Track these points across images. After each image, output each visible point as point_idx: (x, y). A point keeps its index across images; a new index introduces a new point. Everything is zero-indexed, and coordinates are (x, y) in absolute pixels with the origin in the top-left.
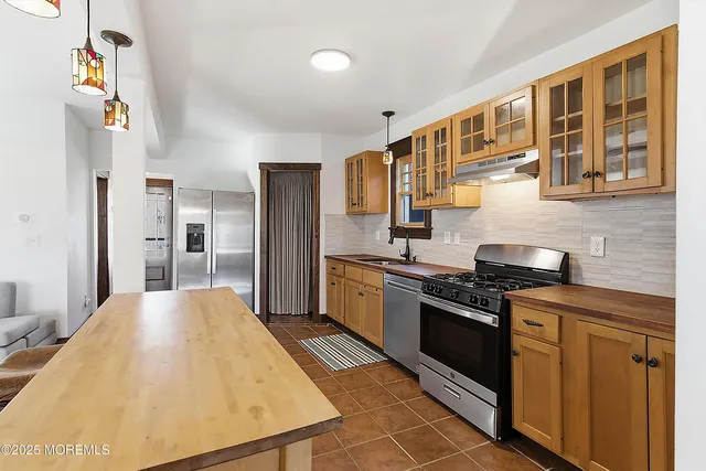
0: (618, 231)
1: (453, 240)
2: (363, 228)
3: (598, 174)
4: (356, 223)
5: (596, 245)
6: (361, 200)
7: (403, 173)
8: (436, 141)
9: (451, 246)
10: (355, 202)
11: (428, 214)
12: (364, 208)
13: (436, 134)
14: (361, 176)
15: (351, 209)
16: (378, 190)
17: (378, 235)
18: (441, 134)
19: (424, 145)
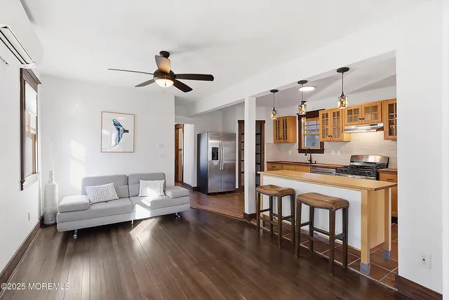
1: (336, 154)
2: (280, 149)
4: (277, 147)
6: (285, 137)
7: (304, 126)
8: (334, 116)
9: (335, 156)
10: (281, 138)
11: (322, 144)
12: (288, 140)
13: (334, 113)
14: (285, 127)
15: (278, 141)
16: (292, 133)
17: (290, 152)
18: (337, 114)
19: (327, 117)
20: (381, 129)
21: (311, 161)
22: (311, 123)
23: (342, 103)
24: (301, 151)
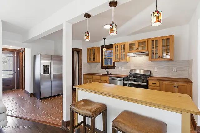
0: (160, 67)
1: (122, 69)
2: (91, 66)
3: (161, 57)
4: (90, 65)
5: (156, 69)
6: (94, 59)
7: (104, 53)
8: (122, 47)
9: (121, 70)
10: (92, 60)
11: (114, 63)
12: (96, 61)
13: (122, 45)
14: (94, 53)
15: (90, 61)
16: (98, 57)
17: (97, 68)
18: (123, 46)
19: (118, 48)
20: (147, 55)
21: (108, 73)
22: (108, 51)
23: (157, 18)
24: (103, 67)
